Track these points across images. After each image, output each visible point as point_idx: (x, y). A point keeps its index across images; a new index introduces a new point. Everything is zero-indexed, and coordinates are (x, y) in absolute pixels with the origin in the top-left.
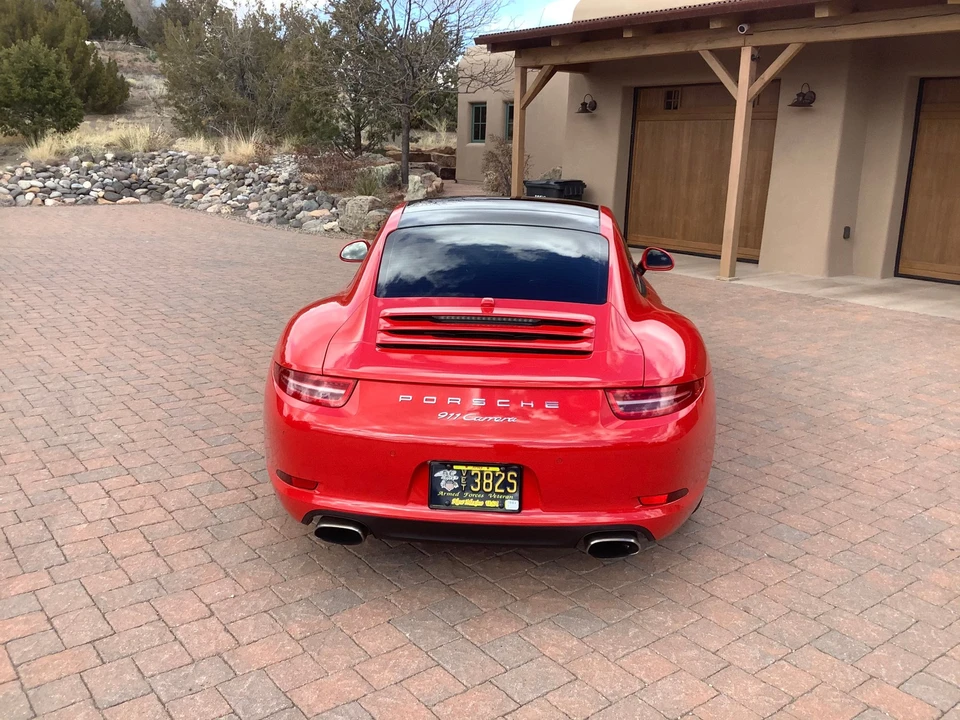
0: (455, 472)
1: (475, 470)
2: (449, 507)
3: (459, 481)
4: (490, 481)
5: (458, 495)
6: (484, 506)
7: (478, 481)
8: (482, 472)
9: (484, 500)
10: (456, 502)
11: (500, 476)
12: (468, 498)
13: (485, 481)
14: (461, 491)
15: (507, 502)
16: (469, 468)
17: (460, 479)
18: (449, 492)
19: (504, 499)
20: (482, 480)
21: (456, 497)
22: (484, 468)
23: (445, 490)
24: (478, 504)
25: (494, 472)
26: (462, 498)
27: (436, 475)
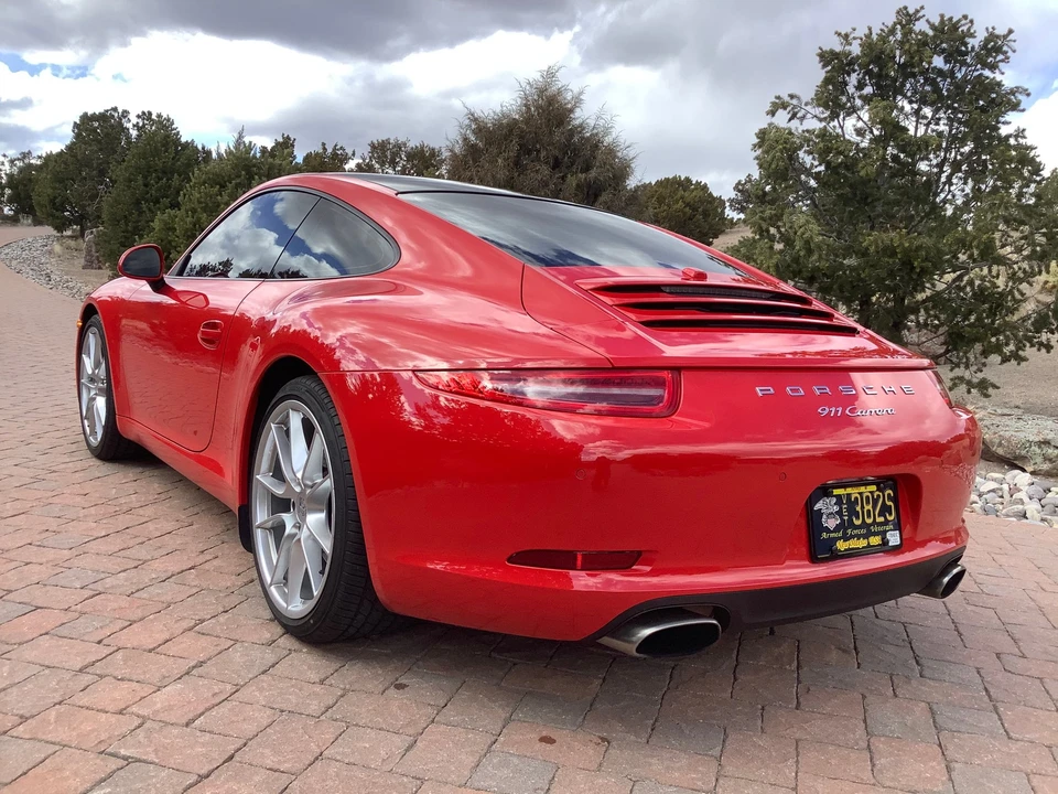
0: (834, 500)
1: (854, 492)
2: (836, 556)
3: (840, 513)
4: (870, 507)
5: (840, 534)
6: (869, 546)
7: (858, 508)
8: (861, 494)
9: (866, 537)
10: (841, 546)
11: (879, 496)
12: (852, 537)
13: (866, 508)
14: (845, 529)
15: (888, 535)
16: (849, 490)
17: (841, 508)
18: (832, 532)
19: (885, 532)
20: (863, 507)
21: (840, 538)
22: (862, 489)
23: (827, 530)
24: (862, 543)
25: (872, 492)
26: (846, 538)
27: (816, 507)
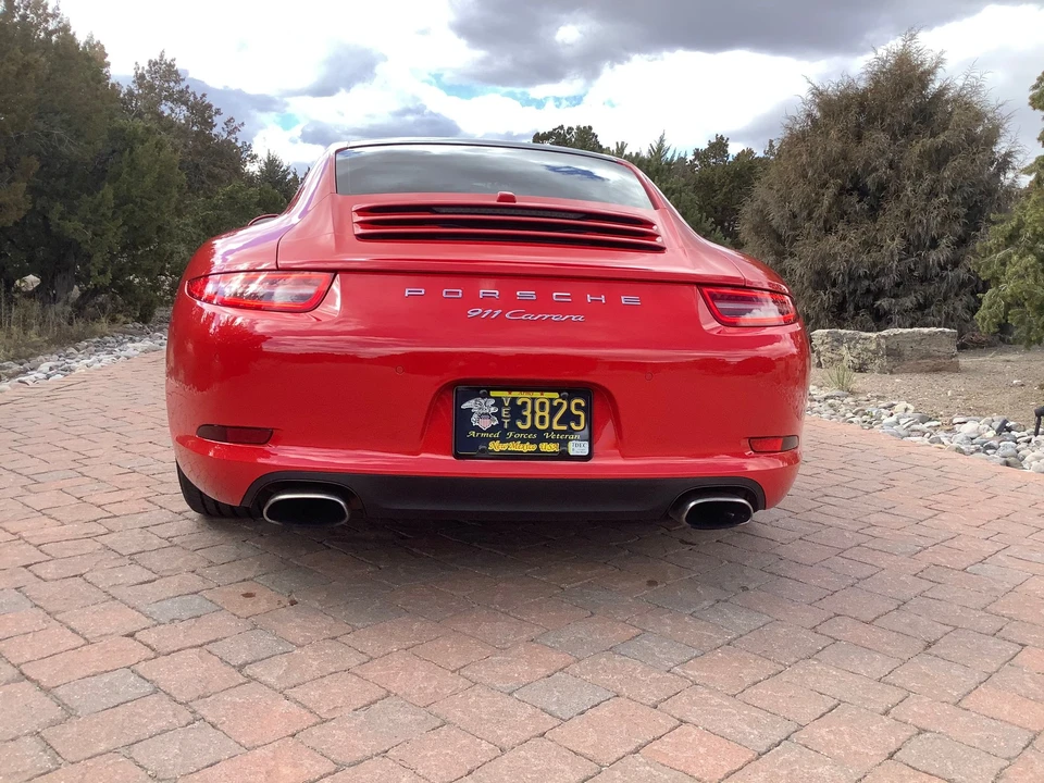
0: (493, 402)
1: (522, 397)
2: (486, 454)
3: (498, 415)
4: (546, 413)
5: (497, 435)
6: (539, 451)
7: (527, 413)
8: (533, 400)
9: (535, 442)
10: (496, 446)
11: (560, 405)
12: (513, 439)
13: (539, 414)
14: (503, 430)
15: (571, 444)
16: (514, 394)
17: (500, 411)
18: (484, 432)
19: (568, 440)
20: (533, 413)
21: (495, 440)
22: (536, 395)
23: (478, 429)
24: (528, 448)
25: (551, 400)
26: (503, 440)
27: (464, 406)
